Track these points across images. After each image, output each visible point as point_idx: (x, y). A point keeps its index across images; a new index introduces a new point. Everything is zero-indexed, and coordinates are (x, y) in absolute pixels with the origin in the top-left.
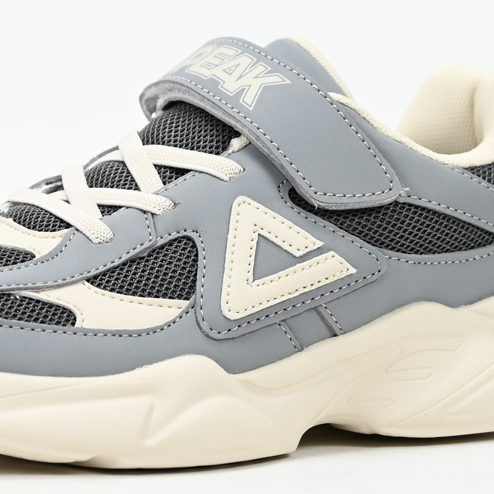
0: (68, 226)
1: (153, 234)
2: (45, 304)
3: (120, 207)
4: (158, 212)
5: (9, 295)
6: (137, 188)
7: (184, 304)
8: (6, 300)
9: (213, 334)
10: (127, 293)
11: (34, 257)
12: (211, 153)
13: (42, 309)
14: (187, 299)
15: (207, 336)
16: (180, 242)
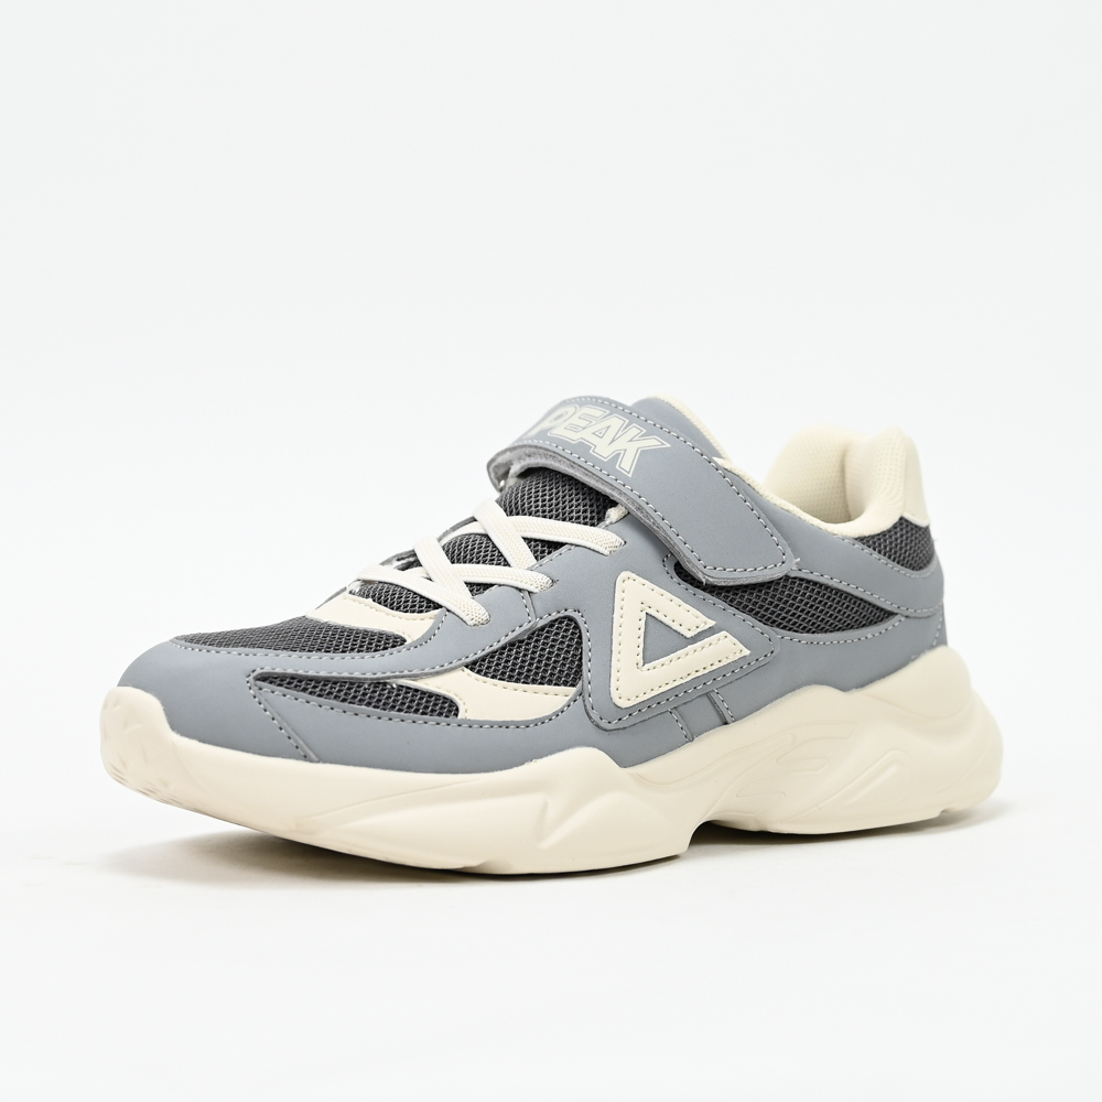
0: (437, 606)
1: (532, 614)
2: (423, 693)
3: (492, 585)
4: (535, 591)
5: (385, 684)
6: (507, 564)
7: (572, 691)
8: (383, 690)
9: (604, 723)
10: (510, 679)
11: (405, 641)
12: (586, 524)
13: (421, 699)
14: (573, 685)
15: (597, 726)
16: (561, 623)
